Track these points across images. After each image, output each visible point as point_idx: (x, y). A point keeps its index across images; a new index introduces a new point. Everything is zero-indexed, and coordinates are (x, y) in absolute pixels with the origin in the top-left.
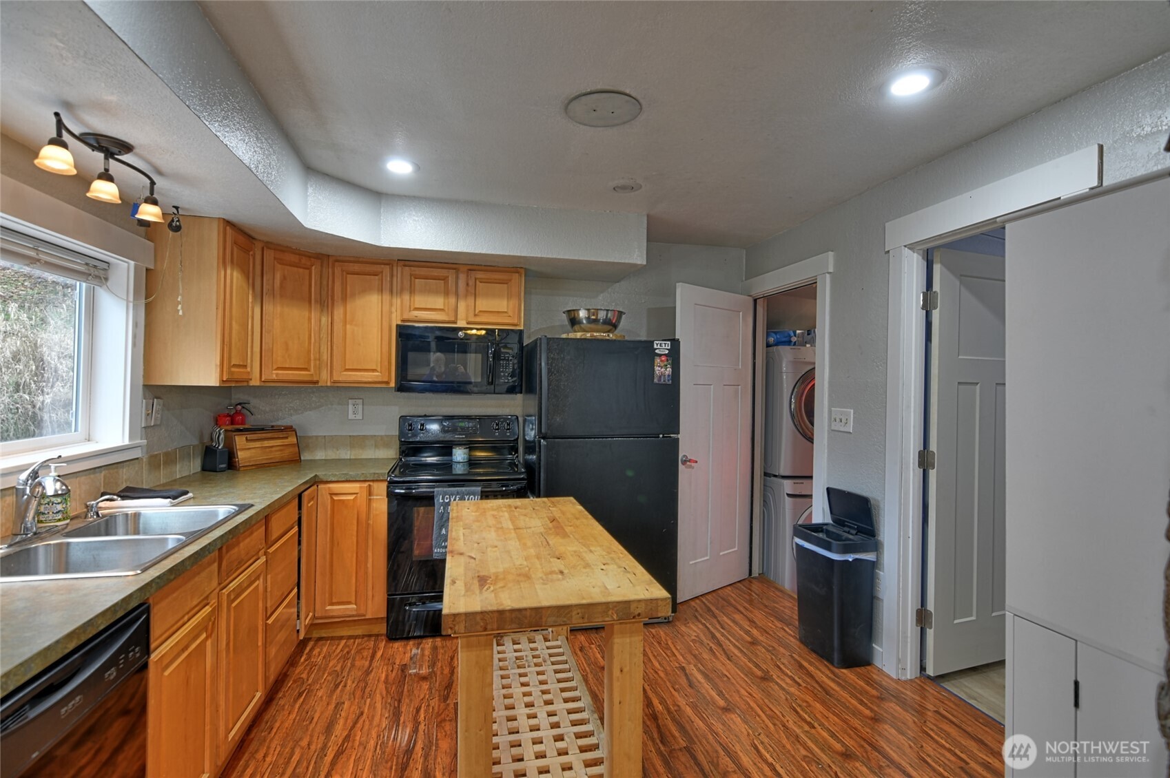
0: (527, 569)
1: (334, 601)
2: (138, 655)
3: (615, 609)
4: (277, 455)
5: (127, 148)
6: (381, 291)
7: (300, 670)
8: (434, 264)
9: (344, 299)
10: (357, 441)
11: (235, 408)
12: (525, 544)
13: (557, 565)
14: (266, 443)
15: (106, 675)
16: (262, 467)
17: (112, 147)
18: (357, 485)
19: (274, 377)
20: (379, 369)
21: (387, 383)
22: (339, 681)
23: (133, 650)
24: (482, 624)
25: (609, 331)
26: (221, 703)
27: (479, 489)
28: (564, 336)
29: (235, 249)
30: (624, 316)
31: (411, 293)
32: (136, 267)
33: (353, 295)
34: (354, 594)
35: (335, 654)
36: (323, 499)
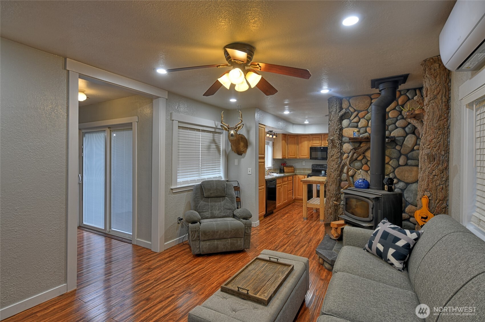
4: (290, 171)
6: (307, 140)
8: (317, 135)
9: (301, 143)
10: (304, 169)
11: (284, 163)
14: (289, 169)
16: (288, 172)
18: (302, 176)
19: (290, 157)
20: (307, 155)
21: (309, 158)
29: (283, 137)
31: (313, 141)
32: (272, 142)
36: (297, 178)
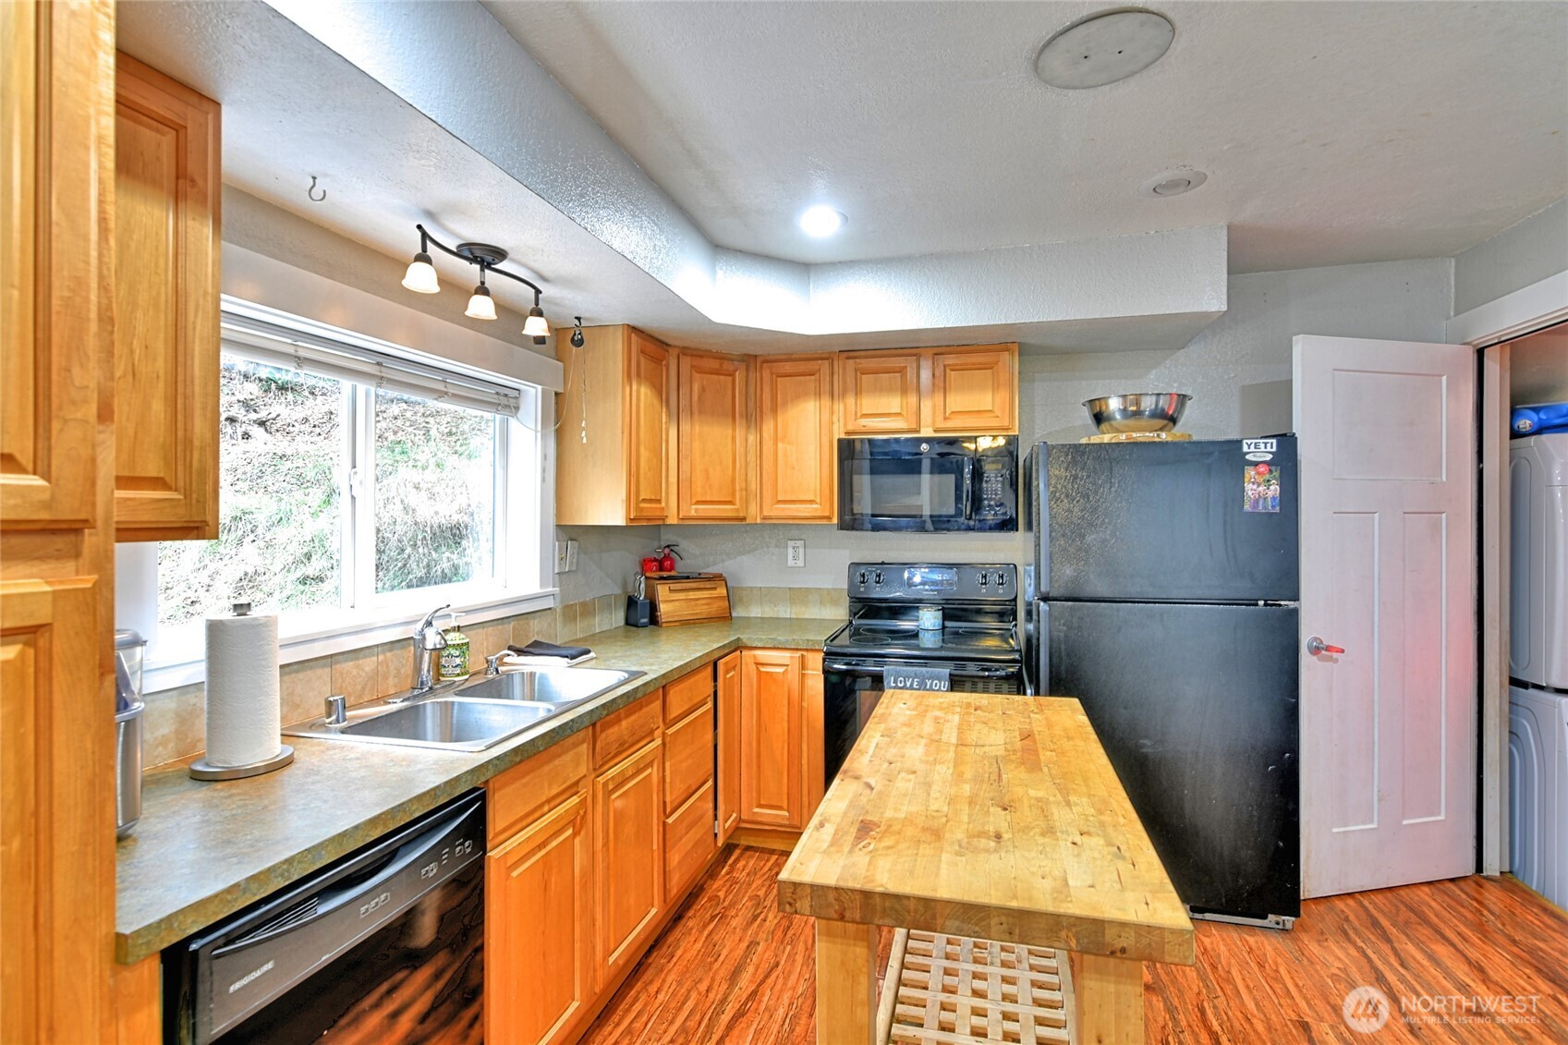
0: (944, 820)
1: (762, 802)
2: (469, 850)
3: (1074, 930)
4: (703, 610)
5: (501, 254)
6: (818, 394)
7: (718, 887)
8: (886, 352)
9: (774, 410)
10: (798, 595)
11: (663, 551)
12: (961, 774)
13: (998, 820)
14: (692, 595)
15: (423, 871)
16: (687, 624)
17: (486, 256)
18: (787, 654)
19: (693, 513)
20: (818, 501)
21: (829, 518)
22: (758, 911)
23: (462, 844)
24: (837, 908)
25: (1161, 429)
26: (598, 916)
27: (947, 671)
28: (1084, 441)
29: (643, 361)
30: (1189, 403)
31: (856, 394)
32: (544, 392)
33: (785, 404)
34: (786, 797)
35: (762, 872)
36: (749, 669)
